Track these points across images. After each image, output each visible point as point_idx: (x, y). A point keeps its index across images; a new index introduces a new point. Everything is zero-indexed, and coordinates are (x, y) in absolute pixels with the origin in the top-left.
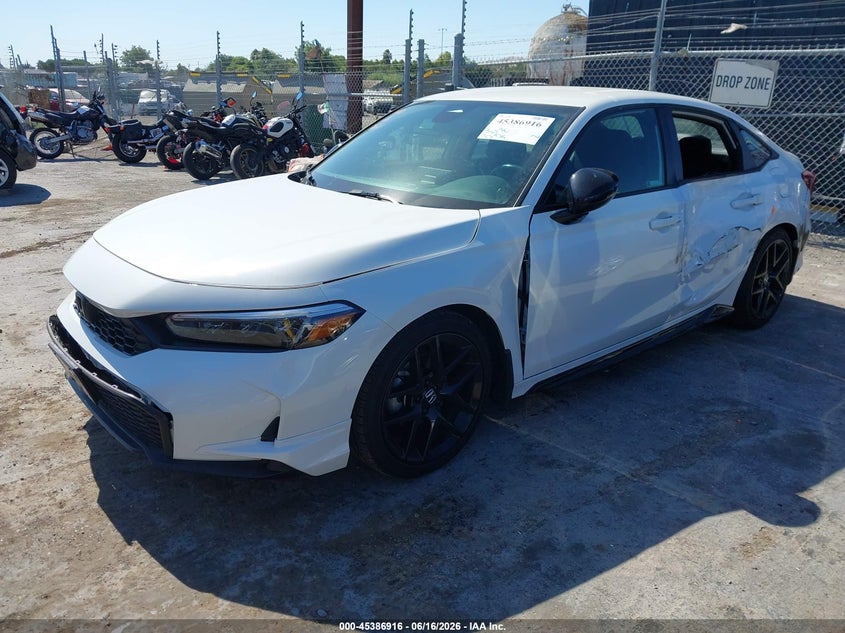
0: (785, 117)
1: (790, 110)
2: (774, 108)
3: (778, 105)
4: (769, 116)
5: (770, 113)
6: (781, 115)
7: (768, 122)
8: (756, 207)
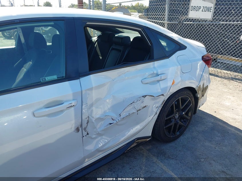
0: (218, 23)
1: (220, 21)
2: (214, 20)
3: (215, 18)
4: (211, 23)
5: (212, 22)
6: (216, 23)
7: (211, 26)
8: (161, 82)
